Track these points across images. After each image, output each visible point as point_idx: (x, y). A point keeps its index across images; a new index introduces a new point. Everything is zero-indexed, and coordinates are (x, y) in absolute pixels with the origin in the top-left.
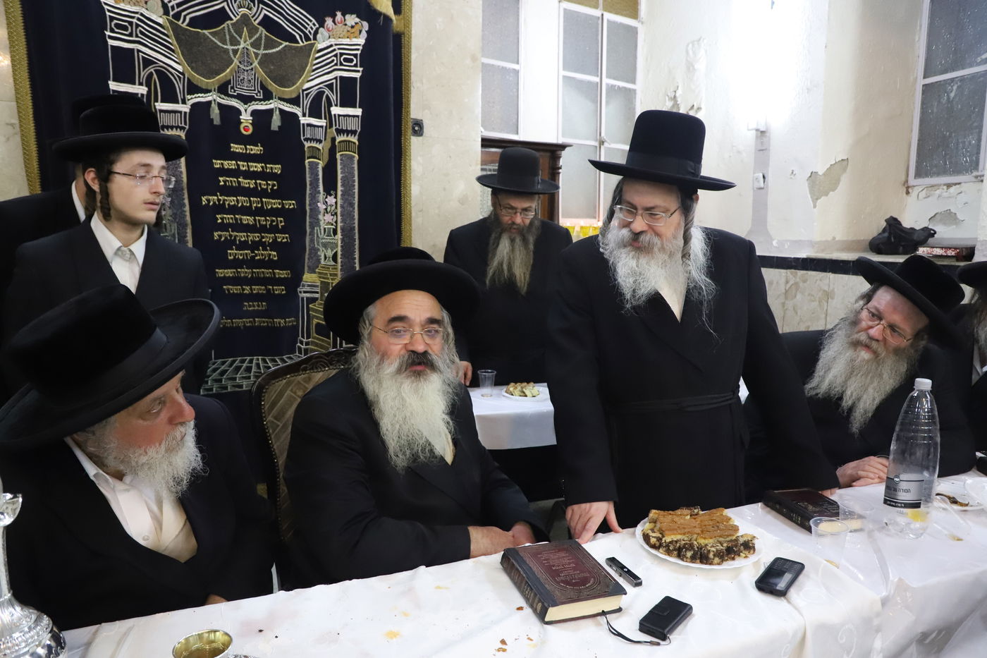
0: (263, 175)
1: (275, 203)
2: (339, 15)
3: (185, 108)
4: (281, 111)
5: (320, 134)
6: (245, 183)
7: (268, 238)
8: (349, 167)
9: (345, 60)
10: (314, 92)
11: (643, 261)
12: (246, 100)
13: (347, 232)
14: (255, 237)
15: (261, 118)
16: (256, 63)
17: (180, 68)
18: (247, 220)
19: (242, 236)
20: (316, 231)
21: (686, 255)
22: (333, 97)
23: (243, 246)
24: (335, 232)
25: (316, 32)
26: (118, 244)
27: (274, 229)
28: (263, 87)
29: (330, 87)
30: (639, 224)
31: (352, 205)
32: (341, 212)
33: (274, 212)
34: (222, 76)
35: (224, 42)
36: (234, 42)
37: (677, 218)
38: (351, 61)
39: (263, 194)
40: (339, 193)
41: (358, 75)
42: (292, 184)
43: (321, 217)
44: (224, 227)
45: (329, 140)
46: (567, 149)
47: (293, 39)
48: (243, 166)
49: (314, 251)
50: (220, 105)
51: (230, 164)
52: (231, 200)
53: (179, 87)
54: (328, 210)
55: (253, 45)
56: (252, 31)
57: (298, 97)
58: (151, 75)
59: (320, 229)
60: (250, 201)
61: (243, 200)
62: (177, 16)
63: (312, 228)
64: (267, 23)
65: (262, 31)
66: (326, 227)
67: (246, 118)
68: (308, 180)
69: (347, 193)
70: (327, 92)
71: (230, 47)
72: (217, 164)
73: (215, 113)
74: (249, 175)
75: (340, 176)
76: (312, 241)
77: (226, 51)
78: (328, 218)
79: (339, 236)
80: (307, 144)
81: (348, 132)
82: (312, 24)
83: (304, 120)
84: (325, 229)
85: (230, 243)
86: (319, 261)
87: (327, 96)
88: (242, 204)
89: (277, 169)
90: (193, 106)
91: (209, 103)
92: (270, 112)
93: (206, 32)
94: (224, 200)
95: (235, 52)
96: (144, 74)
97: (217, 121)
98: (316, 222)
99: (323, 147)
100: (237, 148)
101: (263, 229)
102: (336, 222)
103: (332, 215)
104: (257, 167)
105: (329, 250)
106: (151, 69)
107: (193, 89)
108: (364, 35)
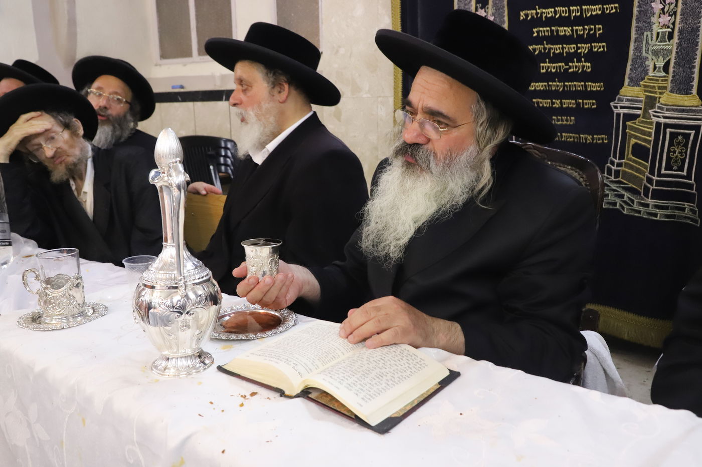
1: (595, 10)
7: (584, 48)
14: (571, 48)
18: (565, 31)
19: (557, 48)
20: (645, 36)
23: (557, 58)
24: (671, 36)
27: (591, 39)
32: (682, 10)
33: (594, 20)
43: (654, 19)
44: (539, 40)
49: (640, 61)
52: (549, 12)
54: (666, 10)
59: (652, 34)
60: (569, 10)
61: (561, 11)
63: (640, 31)
66: (659, 31)
76: (638, 49)
78: (664, 19)
79: (675, 40)
84: (658, 33)
85: (544, 56)
86: (646, 72)
88: (560, 14)
94: (542, 13)
98: (646, 26)
101: (580, 39)
102: (674, 24)
103: (669, 15)
105: (661, 58)
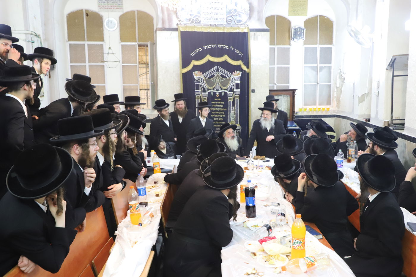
0: (220, 104)
1: (223, 109)
2: (235, 71)
3: (207, 93)
4: (224, 92)
5: (231, 95)
6: (217, 106)
7: (221, 116)
8: (237, 101)
9: (237, 80)
10: (230, 87)
11: (266, 122)
12: (217, 90)
13: (237, 114)
14: (219, 116)
15: (220, 93)
16: (219, 83)
17: (206, 86)
18: (217, 113)
19: (216, 116)
21: (272, 120)
22: (234, 88)
23: (216, 117)
24: (234, 114)
25: (231, 76)
26: (202, 120)
27: (222, 114)
28: (221, 88)
29: (234, 86)
30: (265, 116)
31: (238, 109)
32: (236, 110)
33: (222, 111)
34: (213, 87)
35: (214, 80)
36: (216, 80)
37: (271, 115)
38: (238, 80)
39: (220, 108)
40: (235, 107)
41: (239, 83)
42: (226, 106)
43: (231, 111)
44: (213, 114)
45: (233, 96)
46: (297, 90)
47: (226, 78)
48: (217, 103)
49: (230, 118)
50: (213, 92)
51: (214, 103)
52: (215, 109)
53: (206, 89)
55: (219, 80)
56: (219, 77)
57: (227, 89)
58: (201, 88)
61: (217, 109)
62: (206, 77)
63: (230, 114)
64: (222, 76)
65: (221, 77)
66: (232, 113)
67: (217, 94)
68: (229, 104)
69: (237, 107)
70: (233, 87)
71: (215, 81)
72: (212, 103)
73: (212, 93)
74: (218, 104)
75: (235, 103)
76: (230, 116)
77: (214, 82)
78: (233, 111)
79: (235, 115)
80: (229, 98)
81: (237, 94)
82: (230, 74)
83: (228, 93)
85: (214, 117)
86: (231, 120)
87: (233, 88)
89: (223, 103)
90: (208, 93)
91: (211, 92)
92: (222, 92)
93: (211, 79)
94: (213, 109)
95: (216, 82)
96: (200, 88)
97: (212, 95)
98: (230, 112)
99: (232, 98)
100: (216, 99)
101: (220, 114)
102: (235, 112)
104: (219, 103)
105: (233, 118)
106: (202, 87)
107: (208, 90)
108: (241, 74)
